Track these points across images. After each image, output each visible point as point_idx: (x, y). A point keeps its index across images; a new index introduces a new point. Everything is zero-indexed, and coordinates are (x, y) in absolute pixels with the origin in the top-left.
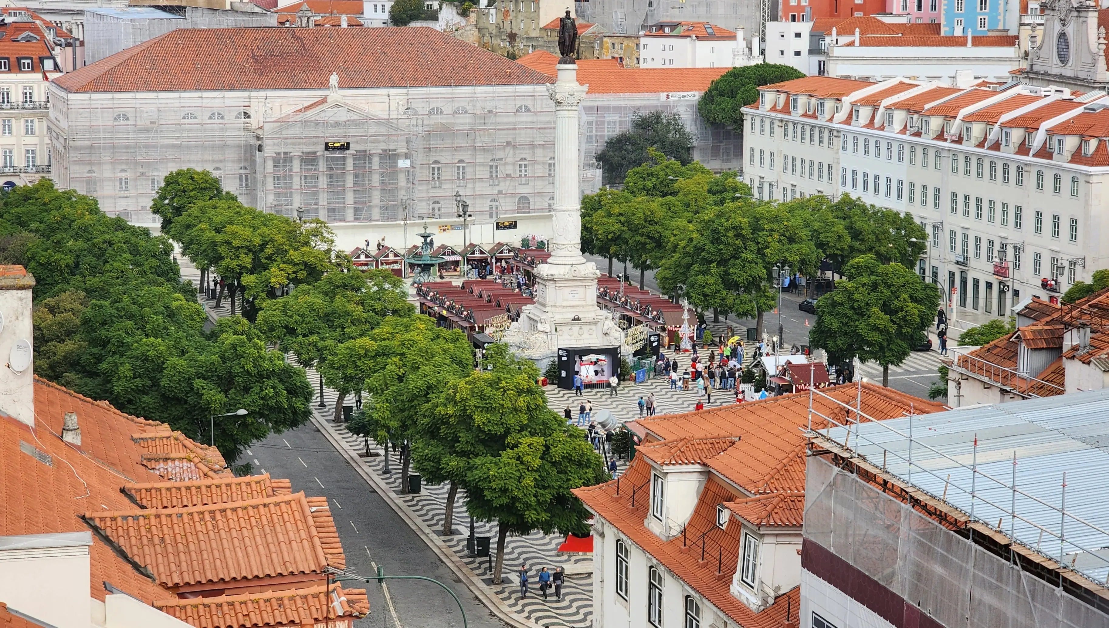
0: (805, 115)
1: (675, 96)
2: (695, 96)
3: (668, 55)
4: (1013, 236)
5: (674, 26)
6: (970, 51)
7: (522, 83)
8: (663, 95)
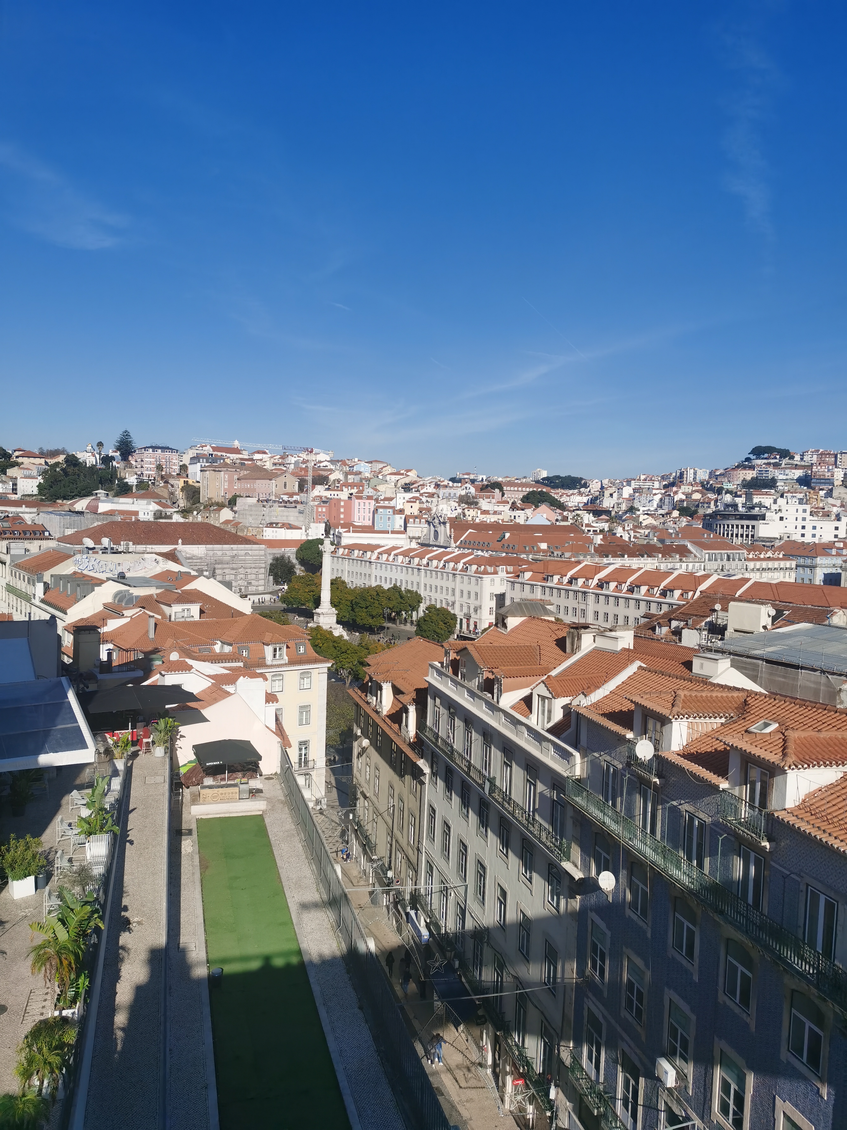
0: (357, 557)
1: (287, 549)
2: (294, 550)
3: (274, 534)
4: (451, 599)
5: (277, 524)
6: (390, 535)
7: (247, 544)
8: (283, 549)
